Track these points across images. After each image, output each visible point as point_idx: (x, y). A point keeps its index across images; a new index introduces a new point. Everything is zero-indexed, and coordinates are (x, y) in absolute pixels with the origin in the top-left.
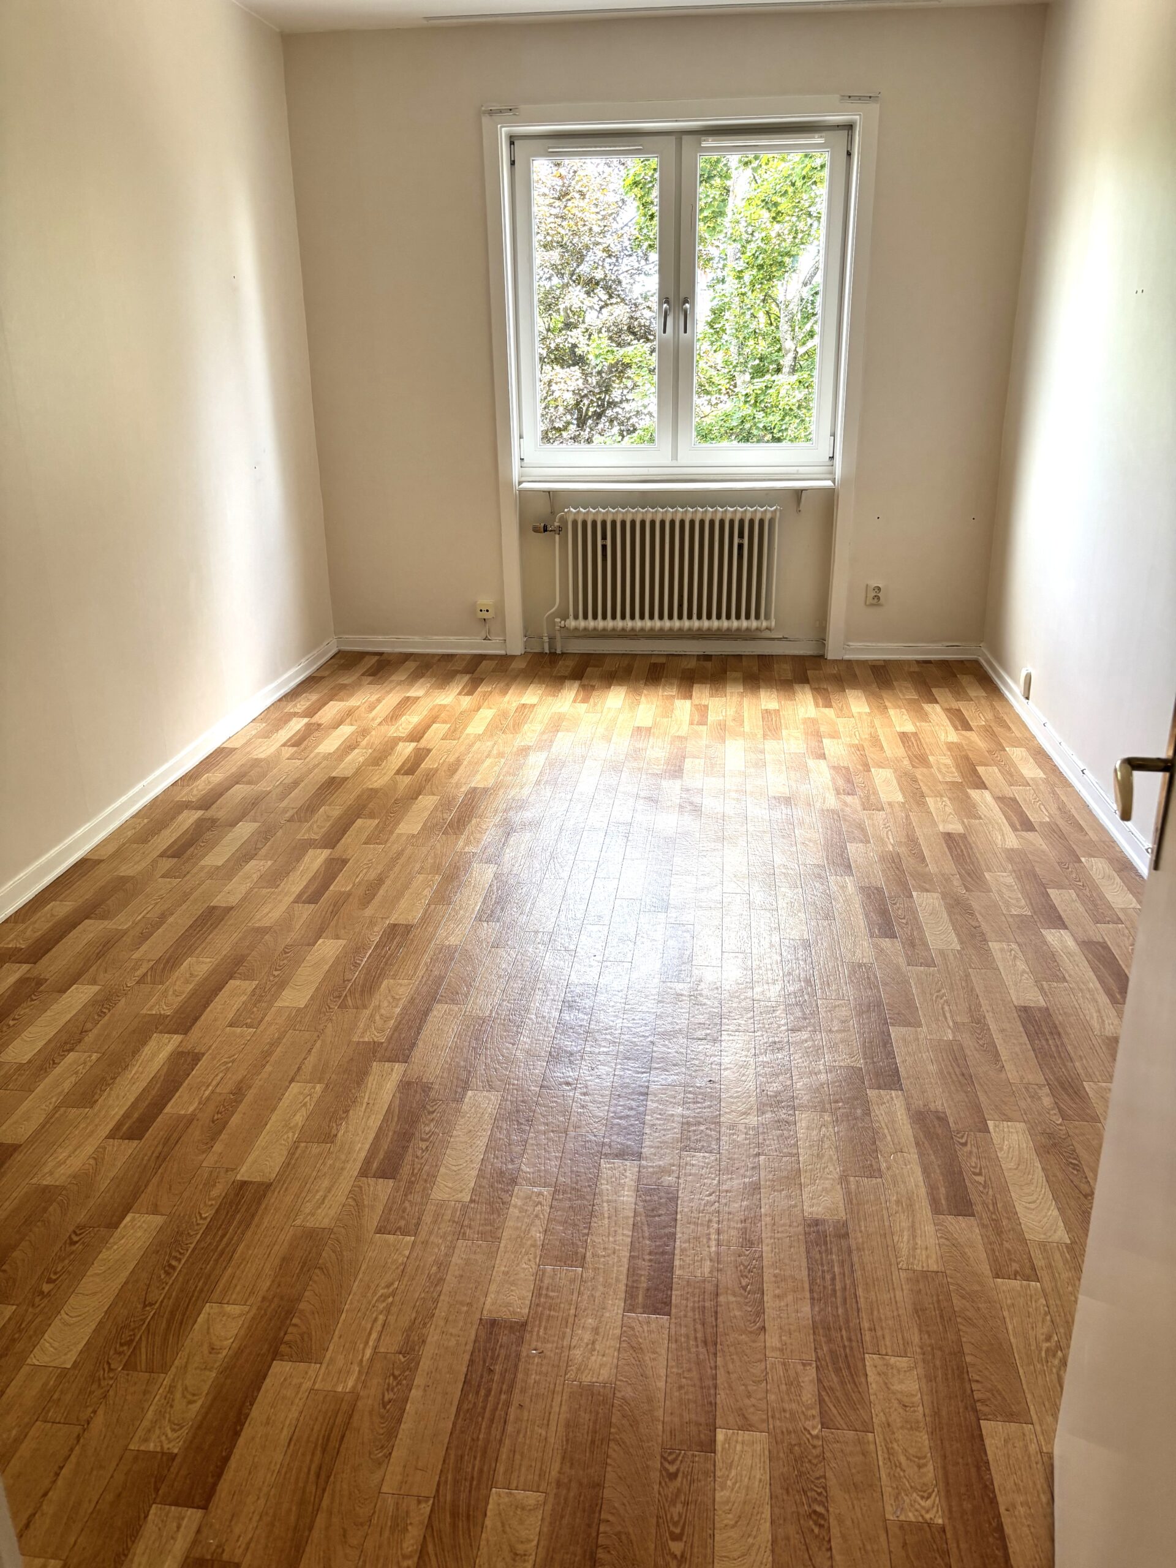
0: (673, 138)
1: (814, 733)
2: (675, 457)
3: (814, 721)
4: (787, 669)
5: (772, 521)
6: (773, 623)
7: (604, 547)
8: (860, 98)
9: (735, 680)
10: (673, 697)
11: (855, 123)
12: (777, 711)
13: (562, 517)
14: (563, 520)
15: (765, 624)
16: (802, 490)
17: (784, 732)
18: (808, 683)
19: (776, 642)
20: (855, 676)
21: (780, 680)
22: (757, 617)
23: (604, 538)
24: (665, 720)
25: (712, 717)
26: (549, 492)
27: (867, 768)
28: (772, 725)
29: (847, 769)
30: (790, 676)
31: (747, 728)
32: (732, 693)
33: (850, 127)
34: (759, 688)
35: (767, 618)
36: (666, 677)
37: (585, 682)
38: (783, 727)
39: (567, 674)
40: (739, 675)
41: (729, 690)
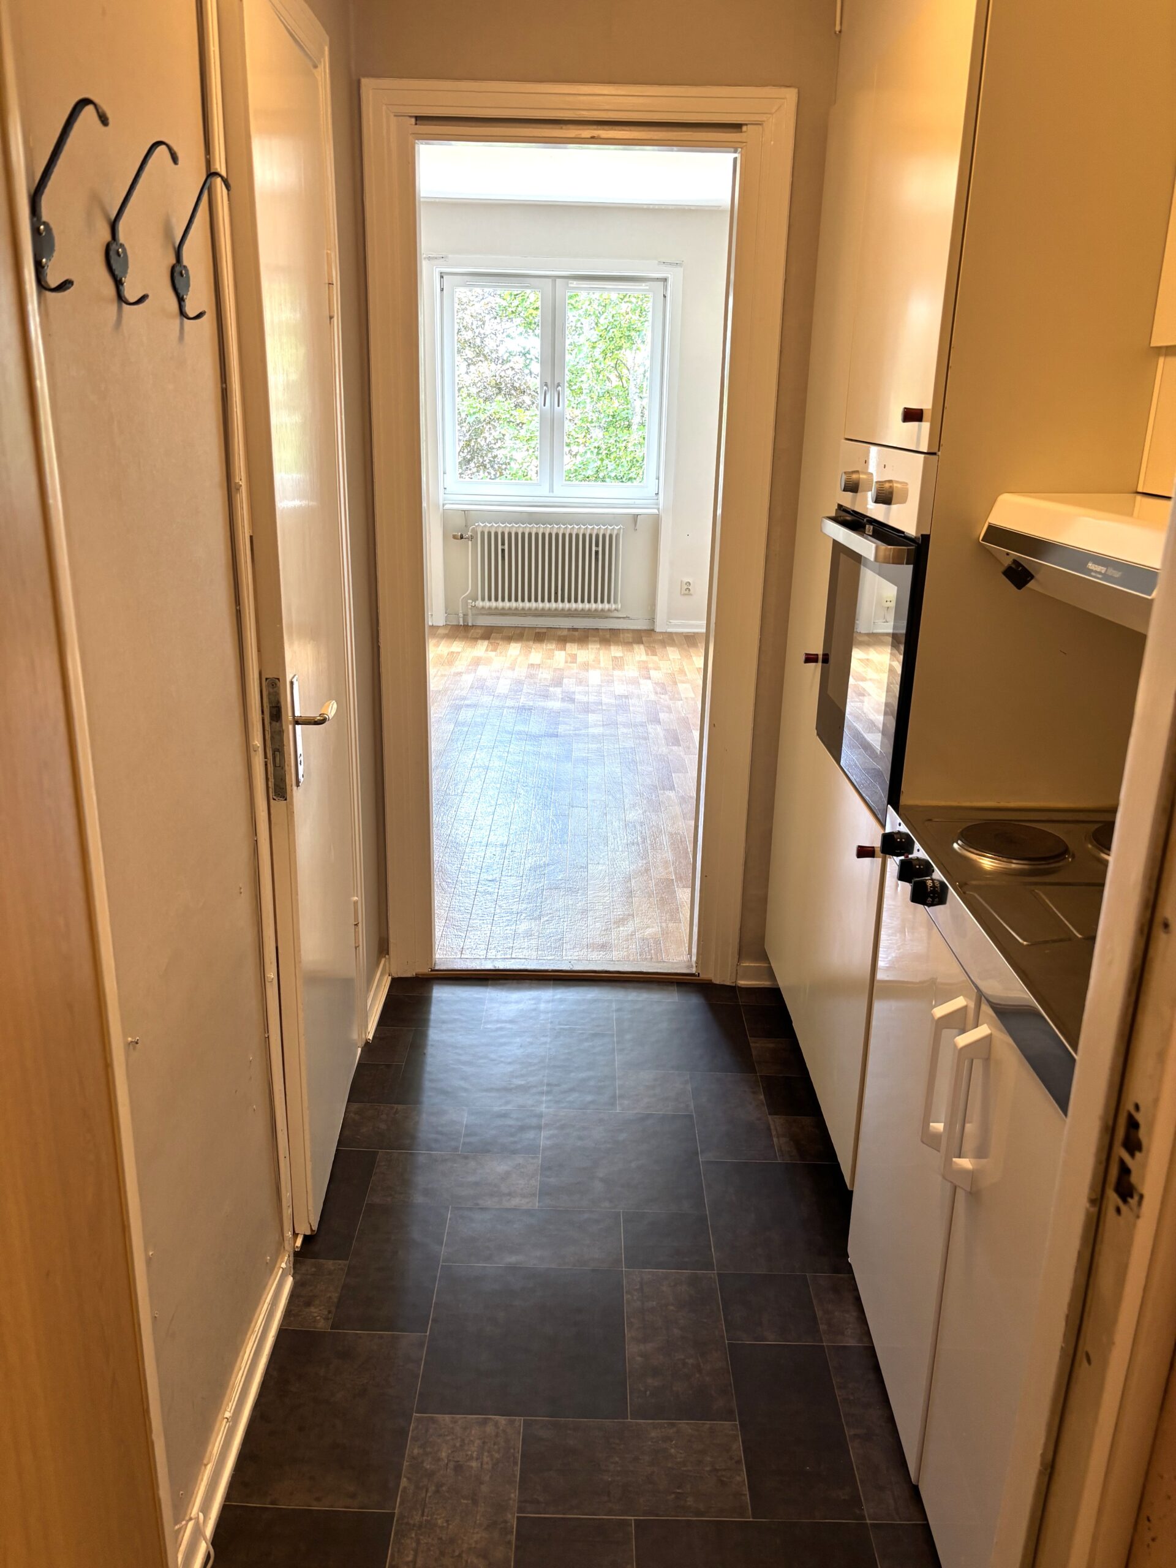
0: (550, 280)
1: (645, 668)
2: (551, 490)
3: (644, 662)
4: (629, 636)
5: (617, 536)
6: (620, 606)
7: (503, 551)
8: (671, 264)
9: (595, 641)
10: (553, 650)
11: (668, 278)
12: (621, 658)
13: (473, 529)
14: (474, 531)
15: (614, 606)
16: (637, 515)
17: (626, 667)
18: (642, 643)
19: (622, 620)
20: (674, 640)
21: (624, 642)
22: (609, 602)
23: (503, 544)
24: (549, 661)
25: (579, 660)
26: (465, 511)
27: (675, 683)
28: (618, 663)
29: (663, 684)
30: (631, 640)
31: (602, 665)
32: (592, 649)
33: (665, 280)
34: (610, 645)
35: (615, 602)
36: (548, 639)
37: (491, 641)
38: (625, 664)
39: (478, 637)
40: (597, 639)
41: (590, 646)
